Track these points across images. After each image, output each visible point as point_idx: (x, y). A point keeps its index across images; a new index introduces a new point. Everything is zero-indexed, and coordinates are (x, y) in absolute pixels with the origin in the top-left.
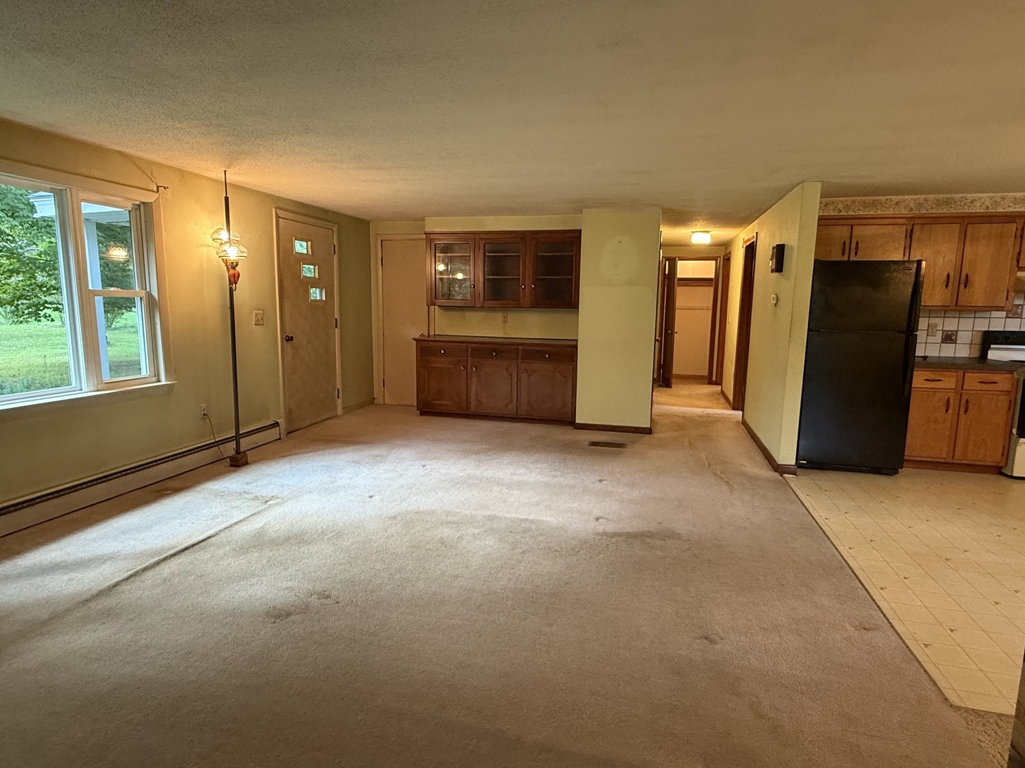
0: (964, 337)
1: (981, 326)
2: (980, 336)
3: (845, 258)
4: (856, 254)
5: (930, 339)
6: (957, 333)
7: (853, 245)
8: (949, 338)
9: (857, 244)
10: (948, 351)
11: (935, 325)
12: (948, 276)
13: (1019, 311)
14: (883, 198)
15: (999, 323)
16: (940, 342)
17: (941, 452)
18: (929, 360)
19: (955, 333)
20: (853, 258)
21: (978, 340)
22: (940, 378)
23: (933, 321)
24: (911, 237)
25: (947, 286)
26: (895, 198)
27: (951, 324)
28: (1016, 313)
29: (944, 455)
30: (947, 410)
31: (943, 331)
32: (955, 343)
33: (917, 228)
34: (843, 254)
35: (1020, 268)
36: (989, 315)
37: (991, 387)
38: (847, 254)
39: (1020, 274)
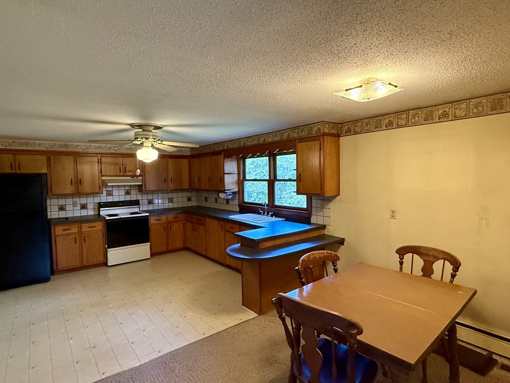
0: (90, 206)
1: (97, 200)
2: (97, 204)
3: (14, 171)
4: (19, 169)
5: (75, 208)
7: (17, 165)
8: (84, 207)
9: (19, 164)
10: (84, 213)
11: (76, 202)
12: (72, 180)
13: (111, 193)
14: (31, 142)
15: (104, 198)
16: (80, 209)
17: (76, 263)
18: (69, 219)
19: (86, 204)
20: (18, 171)
21: (96, 207)
22: (70, 228)
23: (74, 200)
24: (50, 161)
25: (72, 184)
26: (38, 142)
27: (83, 201)
28: (110, 194)
29: (78, 264)
30: (76, 243)
31: (80, 204)
32: (87, 209)
33: (52, 157)
34: (12, 169)
35: (103, 176)
36: (99, 195)
37: (94, 229)
38: (14, 170)
39: (103, 178)
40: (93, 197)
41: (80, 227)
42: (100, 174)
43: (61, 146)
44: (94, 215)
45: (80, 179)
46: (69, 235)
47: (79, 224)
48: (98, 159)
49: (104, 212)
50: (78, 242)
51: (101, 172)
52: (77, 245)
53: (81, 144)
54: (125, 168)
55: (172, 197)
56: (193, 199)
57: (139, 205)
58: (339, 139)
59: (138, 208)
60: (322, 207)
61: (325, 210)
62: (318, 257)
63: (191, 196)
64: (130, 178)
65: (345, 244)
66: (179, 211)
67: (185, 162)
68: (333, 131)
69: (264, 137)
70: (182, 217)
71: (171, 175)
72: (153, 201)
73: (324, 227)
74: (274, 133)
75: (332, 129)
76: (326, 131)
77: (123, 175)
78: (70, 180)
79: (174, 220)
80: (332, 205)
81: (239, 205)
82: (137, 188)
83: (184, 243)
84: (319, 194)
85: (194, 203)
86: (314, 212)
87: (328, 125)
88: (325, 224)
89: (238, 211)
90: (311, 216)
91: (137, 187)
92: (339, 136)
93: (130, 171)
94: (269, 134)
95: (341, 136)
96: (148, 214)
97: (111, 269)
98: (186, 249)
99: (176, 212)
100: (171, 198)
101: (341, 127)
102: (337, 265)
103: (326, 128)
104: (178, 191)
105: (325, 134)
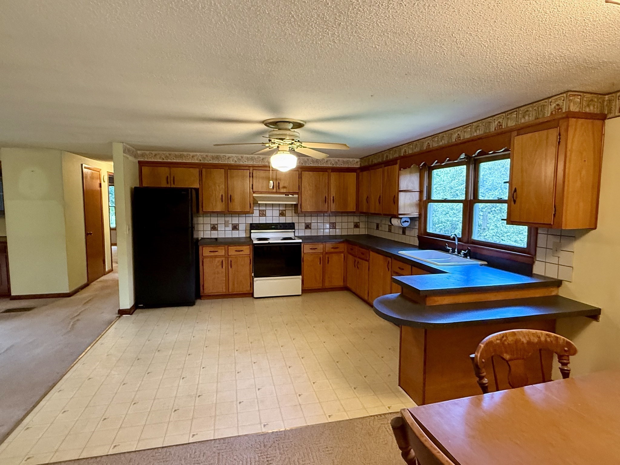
0: (242, 227)
1: (250, 221)
2: (249, 225)
3: (169, 186)
4: (174, 183)
5: (227, 229)
6: (239, 225)
7: (172, 179)
8: (235, 227)
9: (174, 177)
10: (235, 234)
11: (228, 221)
12: (222, 196)
13: (264, 213)
14: (185, 153)
15: (257, 219)
16: (231, 230)
17: (222, 289)
18: (218, 241)
20: (173, 186)
21: (248, 228)
22: (216, 250)
23: (227, 219)
24: (202, 175)
25: (222, 201)
26: (192, 154)
27: (235, 220)
28: (263, 214)
29: (224, 291)
30: (222, 267)
31: (232, 224)
32: (238, 230)
33: (204, 170)
34: (168, 183)
35: (254, 192)
36: (251, 215)
37: (241, 253)
38: (169, 184)
39: (254, 195)
40: (246, 217)
41: (227, 249)
42: (251, 190)
43: (213, 158)
44: (246, 237)
45: (231, 196)
46: (216, 257)
47: (226, 246)
48: (250, 173)
49: (256, 235)
50: (224, 267)
51: (253, 189)
52: (224, 270)
53: (233, 155)
54: (279, 183)
55: (335, 222)
56: (362, 225)
57: (294, 229)
58: (603, 125)
59: (293, 233)
60: (556, 249)
61: (562, 254)
62: (524, 340)
63: (358, 221)
64: (284, 196)
65: (600, 319)
66: (339, 240)
67: (352, 176)
68: (592, 108)
69: (458, 133)
70: (343, 247)
71: (333, 193)
72: (311, 225)
73: (558, 283)
74: (473, 124)
75: (588, 106)
76: (574, 108)
77: (276, 192)
78: (220, 197)
79: (333, 250)
80: (577, 246)
81: (419, 237)
82: (293, 209)
83: (345, 280)
84: (550, 224)
85: (362, 231)
86: (539, 256)
87: (580, 97)
88: (560, 278)
89: (418, 245)
90: (534, 262)
91: (293, 207)
92: (603, 117)
93: (284, 187)
94: (466, 127)
95: (608, 117)
96: (300, 241)
97: (257, 302)
98: (345, 288)
99: (336, 240)
100: (333, 223)
101: (610, 101)
102: (569, 363)
103: (575, 103)
104: (343, 214)
105: (570, 115)
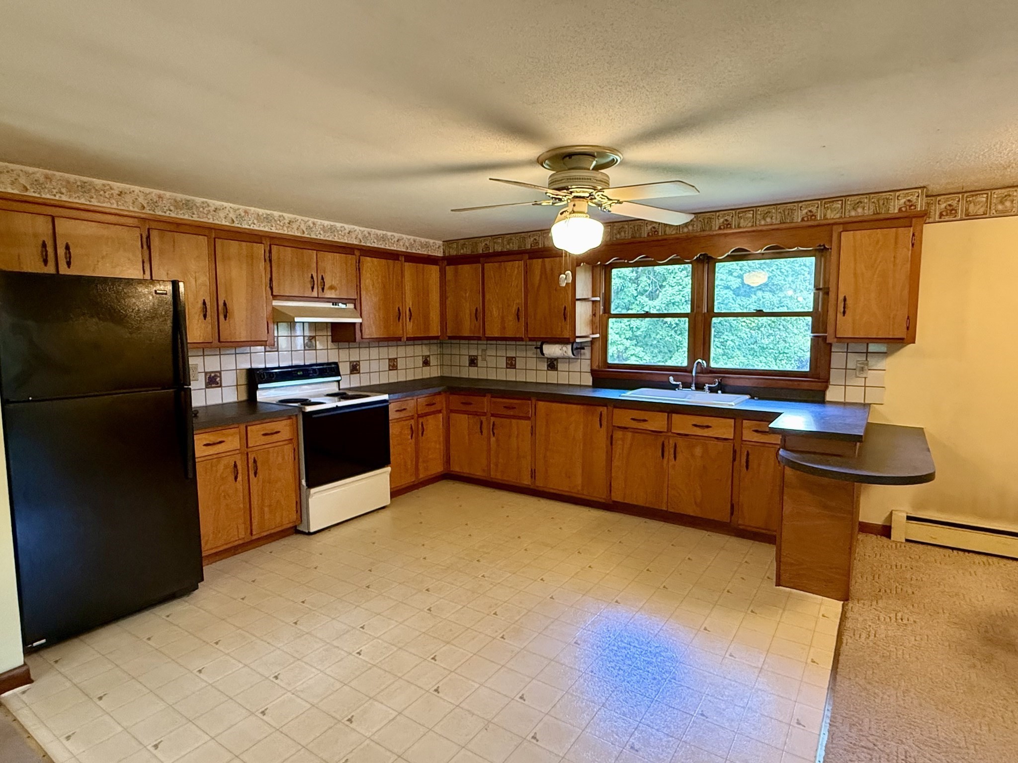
0: (228, 379)
1: (245, 364)
2: (244, 373)
3: (50, 269)
4: (69, 264)
6: (220, 374)
7: (61, 252)
8: (213, 381)
9: (67, 247)
10: (214, 397)
11: (196, 367)
12: (204, 303)
13: (275, 343)
15: (260, 359)
16: (204, 387)
17: (237, 532)
20: (64, 270)
21: (243, 380)
22: (221, 439)
23: (193, 361)
24: (149, 247)
25: (205, 316)
26: (118, 186)
27: (212, 364)
28: (273, 346)
29: (241, 534)
30: (236, 478)
31: (206, 373)
32: (221, 386)
33: (155, 235)
34: (46, 262)
35: (275, 297)
37: (275, 437)
39: (276, 303)
40: (236, 354)
41: (243, 434)
42: (269, 292)
43: (177, 204)
44: (238, 403)
45: (225, 304)
46: (219, 457)
47: (243, 427)
48: (265, 252)
50: (240, 478)
51: (271, 287)
53: (225, 204)
54: (323, 278)
55: (395, 357)
56: (433, 361)
57: (338, 374)
59: (336, 384)
60: (863, 368)
61: (869, 374)
63: (428, 354)
64: (330, 305)
66: (437, 390)
67: (434, 271)
70: (441, 402)
71: (409, 303)
72: (358, 366)
77: (315, 297)
78: (200, 304)
79: (427, 410)
80: (890, 363)
81: (593, 372)
88: (868, 402)
89: (591, 384)
90: (826, 388)
93: (332, 288)
96: (385, 397)
98: (448, 476)
99: (431, 390)
